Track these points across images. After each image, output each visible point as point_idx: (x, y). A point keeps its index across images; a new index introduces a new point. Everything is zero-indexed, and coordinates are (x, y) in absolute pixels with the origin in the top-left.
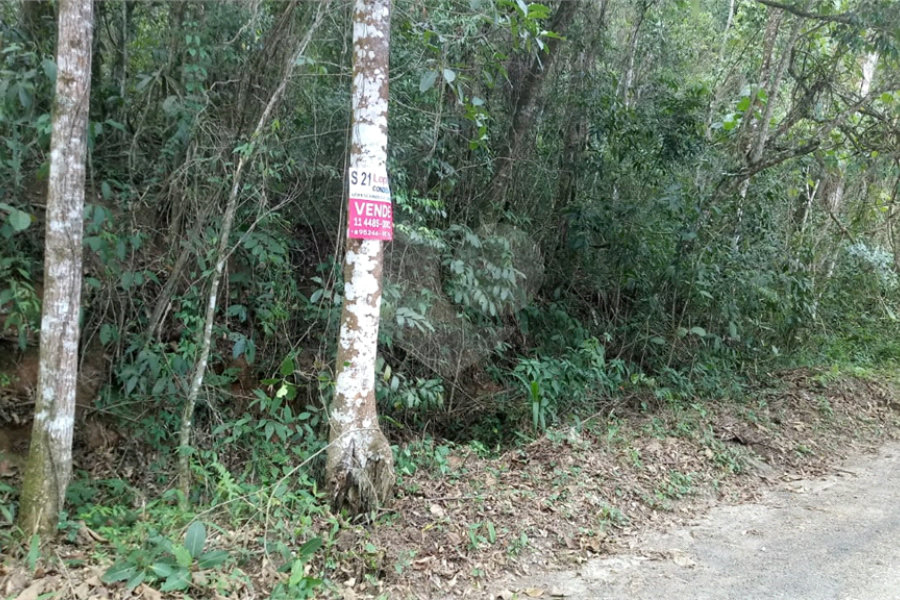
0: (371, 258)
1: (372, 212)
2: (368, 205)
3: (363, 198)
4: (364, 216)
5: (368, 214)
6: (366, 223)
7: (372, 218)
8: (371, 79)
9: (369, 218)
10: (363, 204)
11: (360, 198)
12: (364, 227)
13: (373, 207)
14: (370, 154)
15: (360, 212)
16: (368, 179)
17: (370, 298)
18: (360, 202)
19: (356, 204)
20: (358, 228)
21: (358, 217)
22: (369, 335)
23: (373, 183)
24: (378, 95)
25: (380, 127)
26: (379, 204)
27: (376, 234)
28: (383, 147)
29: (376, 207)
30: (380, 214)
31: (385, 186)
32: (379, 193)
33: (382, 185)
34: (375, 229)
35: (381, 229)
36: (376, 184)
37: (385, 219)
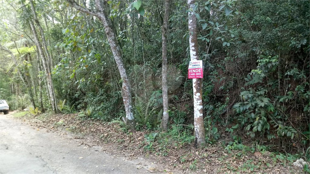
0: (194, 83)
1: (192, 72)
6: (191, 75)
13: (192, 70)
15: (190, 72)
17: (195, 94)
18: (190, 69)
23: (192, 64)
25: (192, 50)
26: (194, 69)
27: (194, 77)
28: (193, 55)
29: (193, 70)
30: (195, 72)
31: (196, 64)
32: (194, 67)
33: (194, 64)
34: (194, 76)
35: (196, 76)
36: (193, 64)
37: (197, 73)
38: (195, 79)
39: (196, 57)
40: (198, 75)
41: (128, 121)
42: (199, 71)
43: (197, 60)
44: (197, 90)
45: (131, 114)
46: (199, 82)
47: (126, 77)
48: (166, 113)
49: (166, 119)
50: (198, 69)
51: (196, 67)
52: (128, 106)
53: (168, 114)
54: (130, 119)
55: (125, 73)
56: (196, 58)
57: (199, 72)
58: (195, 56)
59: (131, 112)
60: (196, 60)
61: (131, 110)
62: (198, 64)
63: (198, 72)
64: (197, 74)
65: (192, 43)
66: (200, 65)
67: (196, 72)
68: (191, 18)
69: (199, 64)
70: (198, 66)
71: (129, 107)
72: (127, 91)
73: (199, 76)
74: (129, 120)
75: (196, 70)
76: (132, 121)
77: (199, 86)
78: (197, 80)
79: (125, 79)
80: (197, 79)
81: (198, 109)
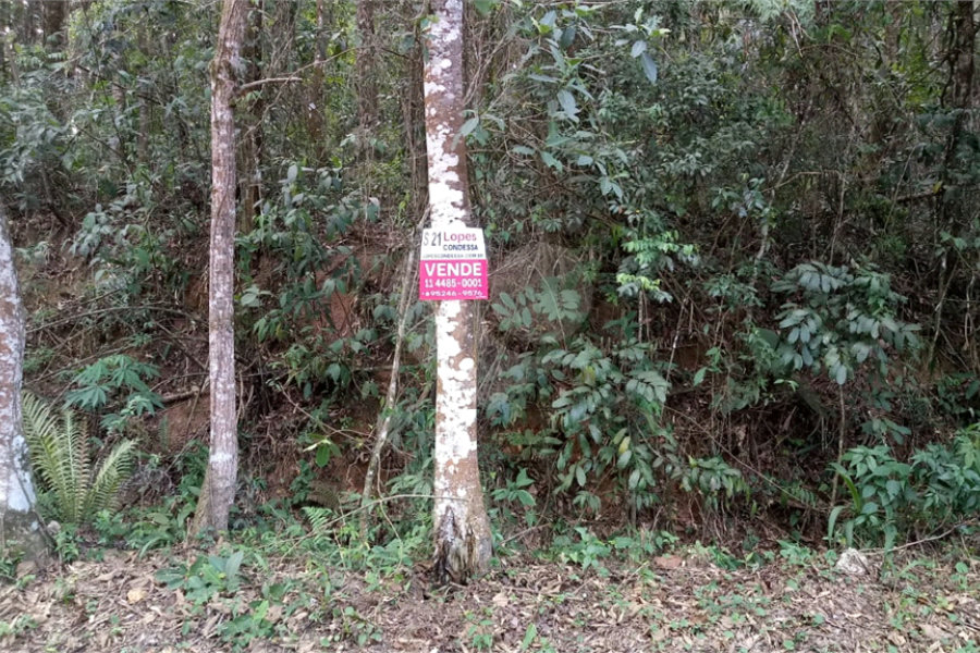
0: (450, 319)
1: (446, 272)
2: (439, 265)
3: (434, 259)
4: (435, 277)
5: (439, 274)
6: (438, 284)
7: (446, 278)
8: (434, 137)
9: (441, 278)
10: (434, 265)
11: (430, 259)
12: (436, 288)
13: (446, 267)
14: (439, 213)
15: (430, 274)
16: (437, 239)
17: (452, 361)
18: (430, 263)
19: (427, 266)
20: (430, 290)
21: (429, 278)
22: (455, 399)
23: (443, 242)
24: (442, 151)
25: (448, 182)
26: (454, 263)
27: (454, 293)
28: (453, 204)
29: (450, 266)
30: (456, 273)
31: (462, 243)
32: (454, 252)
33: (456, 243)
34: (451, 289)
35: (459, 289)
36: (448, 243)
37: (467, 278)
38: (458, 301)
39: (462, 213)
40: (467, 289)
41: (10, 518)
42: (475, 269)
43: (468, 226)
44: (462, 347)
45: (22, 482)
46: (471, 315)
47: (14, 288)
48: (231, 456)
49: (228, 484)
50: (471, 262)
51: (462, 252)
52: (10, 442)
53: (236, 463)
54: (19, 508)
55: (10, 265)
56: (463, 219)
57: (475, 274)
58: (462, 208)
59: (24, 468)
60: (463, 224)
61: (24, 456)
62: (471, 243)
63: (472, 276)
64: (465, 283)
65: (447, 155)
66: (476, 248)
67: (463, 274)
68: (448, 53)
69: (474, 243)
70: (471, 252)
71: (14, 444)
72: (11, 361)
73: (472, 288)
74: (13, 513)
75: (463, 265)
76: (32, 516)
77: (472, 332)
78: (465, 305)
79: (8, 296)
80: (467, 301)
81: (464, 424)
